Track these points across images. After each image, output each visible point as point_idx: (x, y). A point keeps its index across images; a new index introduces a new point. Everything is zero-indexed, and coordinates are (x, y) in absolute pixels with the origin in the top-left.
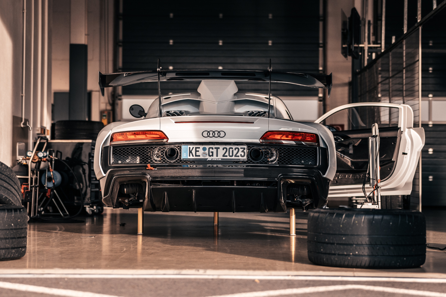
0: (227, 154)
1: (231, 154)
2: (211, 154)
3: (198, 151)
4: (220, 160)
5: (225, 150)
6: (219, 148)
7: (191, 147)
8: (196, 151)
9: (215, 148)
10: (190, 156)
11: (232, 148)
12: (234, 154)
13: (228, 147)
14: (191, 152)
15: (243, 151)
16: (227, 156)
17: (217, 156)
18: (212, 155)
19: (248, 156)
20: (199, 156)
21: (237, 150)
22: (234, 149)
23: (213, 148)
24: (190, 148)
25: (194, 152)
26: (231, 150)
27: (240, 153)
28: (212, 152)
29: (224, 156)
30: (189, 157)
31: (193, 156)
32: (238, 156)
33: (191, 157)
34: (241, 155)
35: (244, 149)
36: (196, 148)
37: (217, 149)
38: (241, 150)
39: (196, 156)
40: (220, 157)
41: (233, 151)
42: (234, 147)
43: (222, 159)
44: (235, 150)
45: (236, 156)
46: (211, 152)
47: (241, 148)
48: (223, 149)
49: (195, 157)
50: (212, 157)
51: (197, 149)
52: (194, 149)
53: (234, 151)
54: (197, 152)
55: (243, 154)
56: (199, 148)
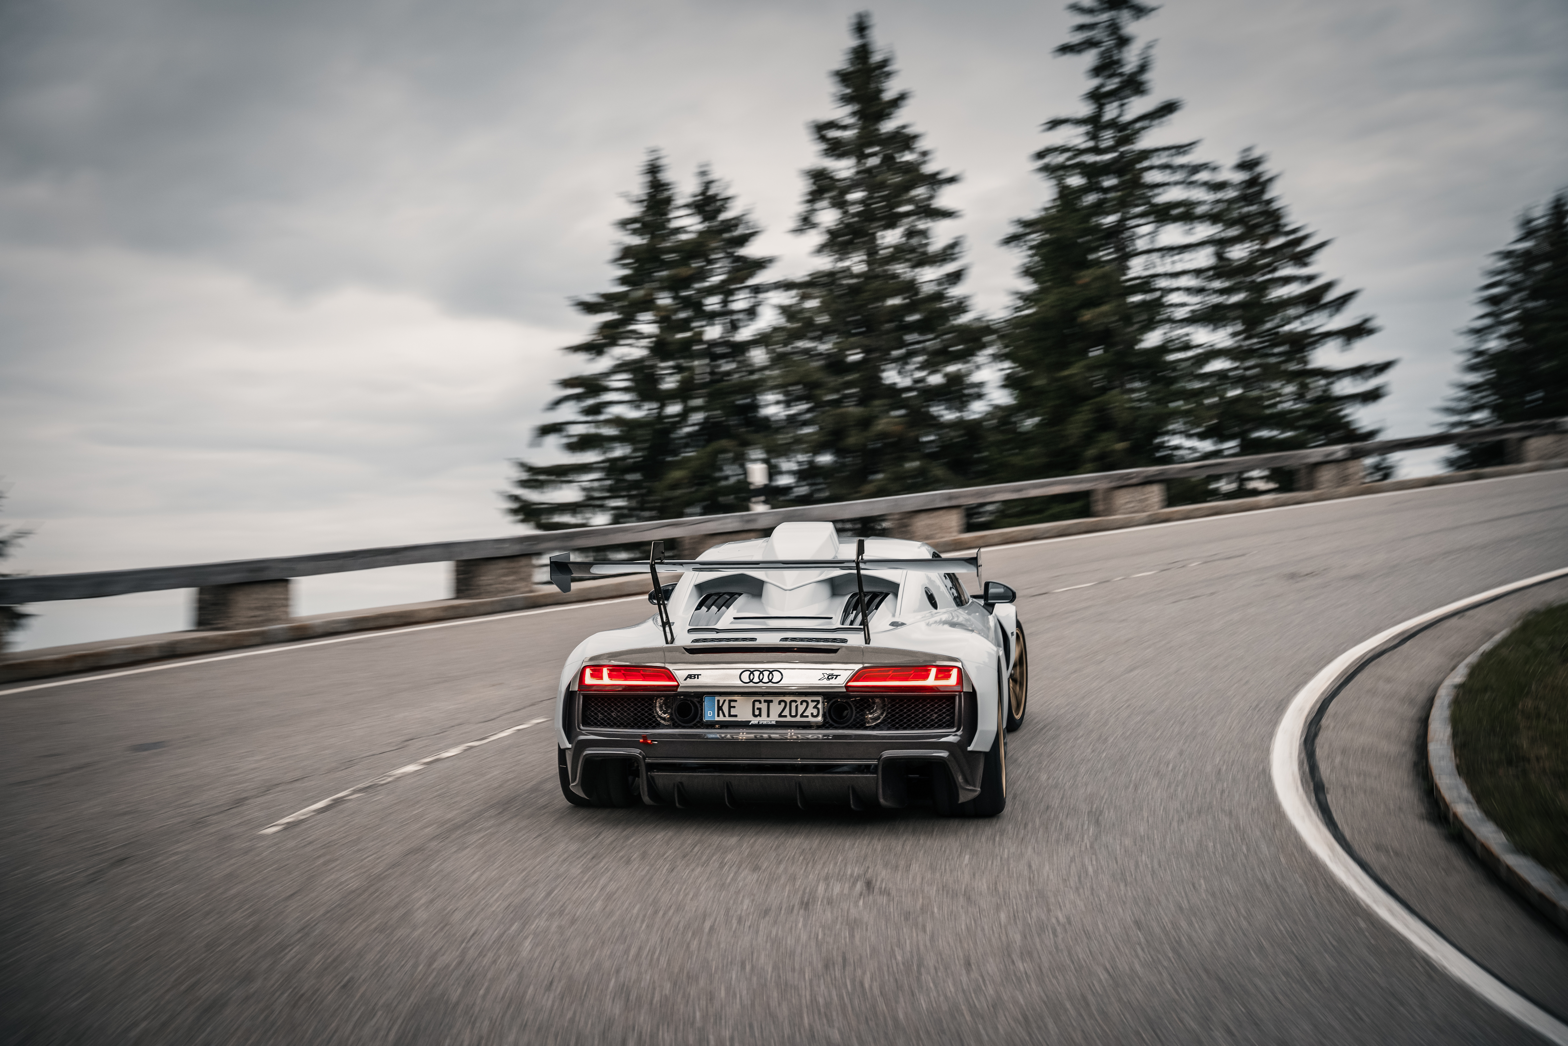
0: (786, 712)
1: (793, 714)
2: (757, 712)
3: (734, 707)
4: (774, 723)
5: (783, 704)
6: (771, 701)
7: (722, 699)
8: (730, 707)
9: (765, 701)
10: (718, 716)
11: (796, 701)
12: (800, 713)
13: (788, 699)
14: (720, 708)
15: (815, 707)
16: (786, 716)
17: (768, 716)
18: (760, 715)
19: (824, 716)
20: (736, 716)
21: (805, 704)
22: (799, 703)
23: (760, 702)
24: (718, 701)
25: (725, 708)
26: (794, 705)
27: (811, 710)
28: (760, 709)
29: (780, 716)
30: (717, 719)
31: (724, 716)
32: (807, 716)
33: (721, 718)
34: (812, 714)
35: (818, 702)
36: (730, 701)
37: (769, 702)
38: (812, 705)
39: (730, 716)
40: (774, 718)
41: (797, 706)
42: (799, 699)
43: (776, 722)
44: (801, 704)
45: (802, 716)
46: (758, 709)
47: (812, 701)
48: (780, 703)
49: (728, 719)
50: (759, 719)
51: (732, 704)
52: (726, 704)
53: (799, 706)
54: (732, 709)
55: (815, 712)
56: (736, 701)
